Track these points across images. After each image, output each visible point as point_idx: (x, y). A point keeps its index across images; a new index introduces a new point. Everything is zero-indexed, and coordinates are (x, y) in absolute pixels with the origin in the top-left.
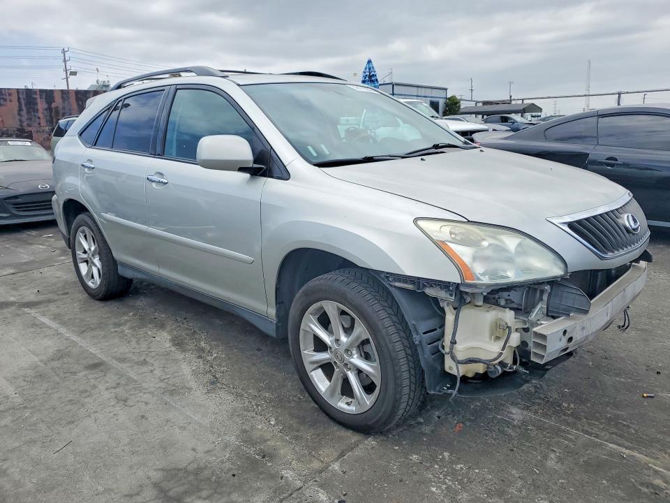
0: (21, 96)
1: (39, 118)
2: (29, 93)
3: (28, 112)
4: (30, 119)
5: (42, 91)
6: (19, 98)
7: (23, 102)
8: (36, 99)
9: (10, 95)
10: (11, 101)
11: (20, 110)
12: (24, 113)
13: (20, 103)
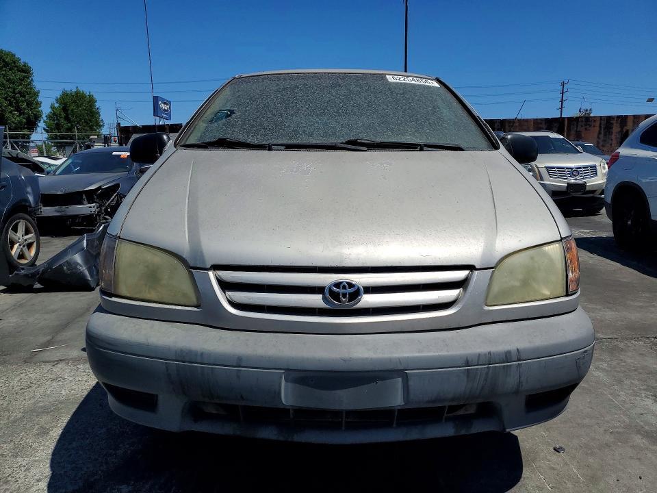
0: (602, 122)
1: (612, 140)
2: (609, 118)
3: (605, 135)
4: (604, 141)
5: (619, 117)
6: (600, 124)
7: (602, 126)
8: (613, 124)
9: (595, 121)
10: (594, 126)
11: (600, 133)
12: (602, 136)
13: (600, 127)
